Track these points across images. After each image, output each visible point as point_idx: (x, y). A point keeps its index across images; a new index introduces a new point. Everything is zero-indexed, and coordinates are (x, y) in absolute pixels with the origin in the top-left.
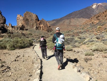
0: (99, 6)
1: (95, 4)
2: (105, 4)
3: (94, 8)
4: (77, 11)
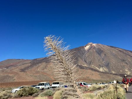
0: (92, 48)
1: (91, 43)
2: (99, 46)
3: (86, 49)
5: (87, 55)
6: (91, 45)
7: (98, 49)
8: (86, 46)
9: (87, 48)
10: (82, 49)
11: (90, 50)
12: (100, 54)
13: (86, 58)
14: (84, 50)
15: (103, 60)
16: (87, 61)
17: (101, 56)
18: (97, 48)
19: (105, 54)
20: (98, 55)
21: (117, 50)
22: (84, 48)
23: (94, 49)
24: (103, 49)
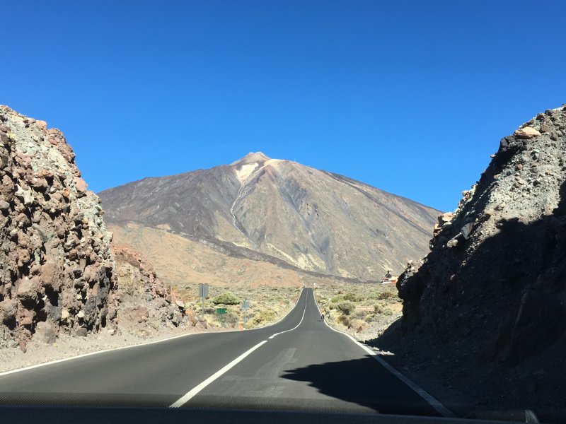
0: (266, 175)
1: (258, 156)
2: (293, 169)
3: (240, 180)
4: (158, 179)
5: (245, 205)
6: (261, 163)
7: (289, 181)
8: (239, 167)
9: (245, 173)
10: (224, 179)
11: (257, 185)
12: (295, 204)
13: (244, 215)
14: (233, 183)
15: (308, 225)
16: (250, 229)
17: (298, 212)
18: (284, 177)
19: (315, 206)
20: (289, 207)
21: (357, 193)
22: (234, 174)
23: (273, 180)
24: (307, 183)
